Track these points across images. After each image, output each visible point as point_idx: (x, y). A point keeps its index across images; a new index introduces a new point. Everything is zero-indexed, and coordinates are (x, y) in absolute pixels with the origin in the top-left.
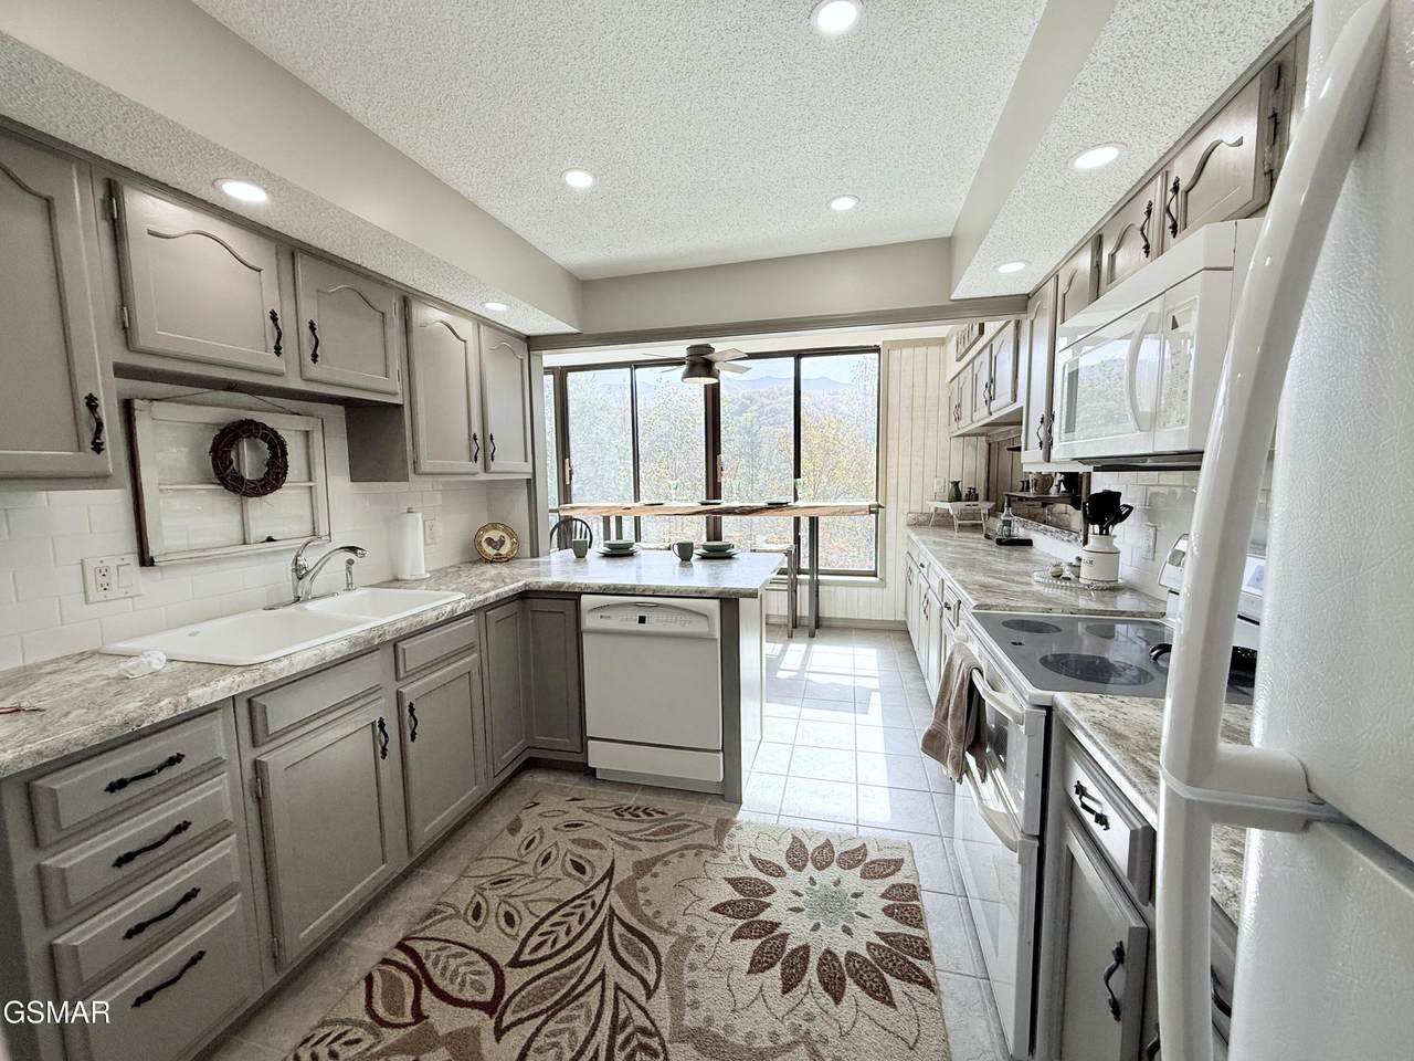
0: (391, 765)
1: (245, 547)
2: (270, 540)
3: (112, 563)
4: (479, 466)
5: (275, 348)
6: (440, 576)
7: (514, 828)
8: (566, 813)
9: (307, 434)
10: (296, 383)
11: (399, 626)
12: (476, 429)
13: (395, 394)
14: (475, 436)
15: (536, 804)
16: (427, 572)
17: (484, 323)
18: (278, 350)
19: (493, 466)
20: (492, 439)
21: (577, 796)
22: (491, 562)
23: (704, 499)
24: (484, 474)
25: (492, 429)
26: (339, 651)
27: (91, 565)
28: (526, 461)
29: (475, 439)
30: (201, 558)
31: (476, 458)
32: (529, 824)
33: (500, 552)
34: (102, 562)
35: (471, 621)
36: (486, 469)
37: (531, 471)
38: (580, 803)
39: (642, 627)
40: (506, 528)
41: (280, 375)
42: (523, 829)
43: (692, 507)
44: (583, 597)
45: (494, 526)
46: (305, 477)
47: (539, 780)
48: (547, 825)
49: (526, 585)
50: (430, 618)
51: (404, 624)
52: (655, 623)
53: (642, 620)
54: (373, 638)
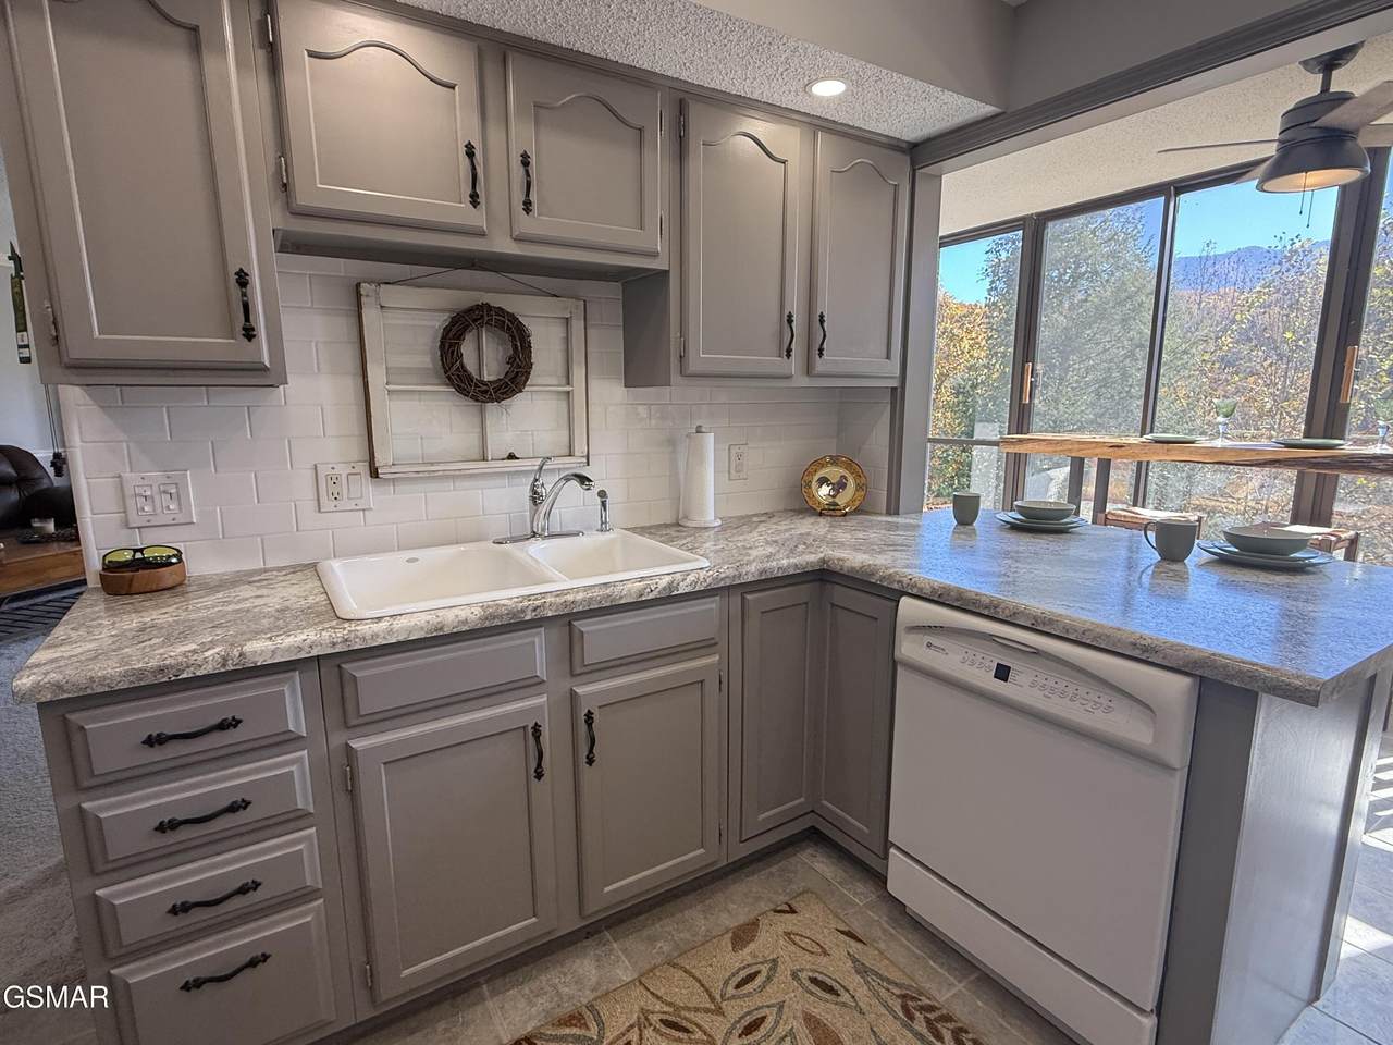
0: (552, 791)
1: (483, 464)
2: (512, 457)
3: (342, 470)
4: (794, 364)
5: (471, 196)
6: (736, 524)
7: (742, 936)
8: (825, 953)
9: (567, 321)
10: (503, 245)
11: (570, 598)
12: (795, 305)
13: (655, 255)
14: (790, 316)
15: (793, 911)
16: (716, 518)
17: (823, 129)
18: (474, 199)
19: (820, 365)
20: (822, 322)
21: (859, 932)
22: (821, 514)
23: (1298, 436)
24: (807, 379)
25: (824, 305)
26: (465, 622)
27: (323, 471)
28: (888, 357)
29: (790, 321)
30: (429, 472)
31: (789, 351)
32: (768, 941)
33: (837, 500)
34: (333, 468)
35: (712, 604)
36: (809, 370)
37: (897, 373)
38: (855, 946)
39: (998, 687)
40: (850, 465)
41: (482, 234)
42: (752, 946)
43: (1259, 452)
44: (904, 600)
45: (835, 461)
46: (564, 381)
47: (818, 866)
48: (790, 958)
49: (823, 561)
50: (629, 591)
51: (580, 596)
52: (1023, 687)
53: (1002, 673)
54: (523, 611)
